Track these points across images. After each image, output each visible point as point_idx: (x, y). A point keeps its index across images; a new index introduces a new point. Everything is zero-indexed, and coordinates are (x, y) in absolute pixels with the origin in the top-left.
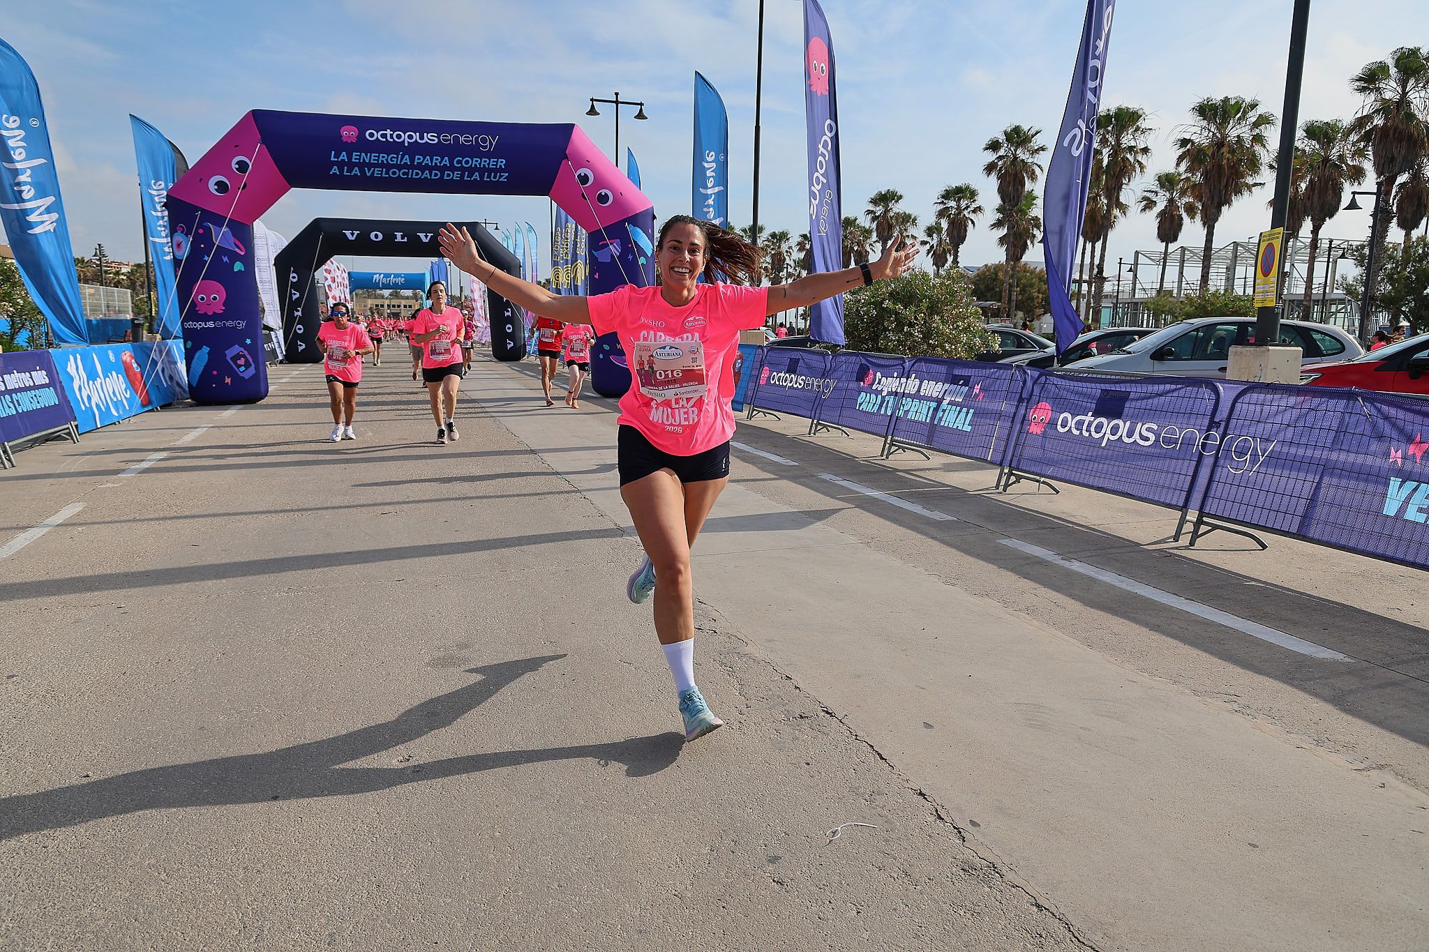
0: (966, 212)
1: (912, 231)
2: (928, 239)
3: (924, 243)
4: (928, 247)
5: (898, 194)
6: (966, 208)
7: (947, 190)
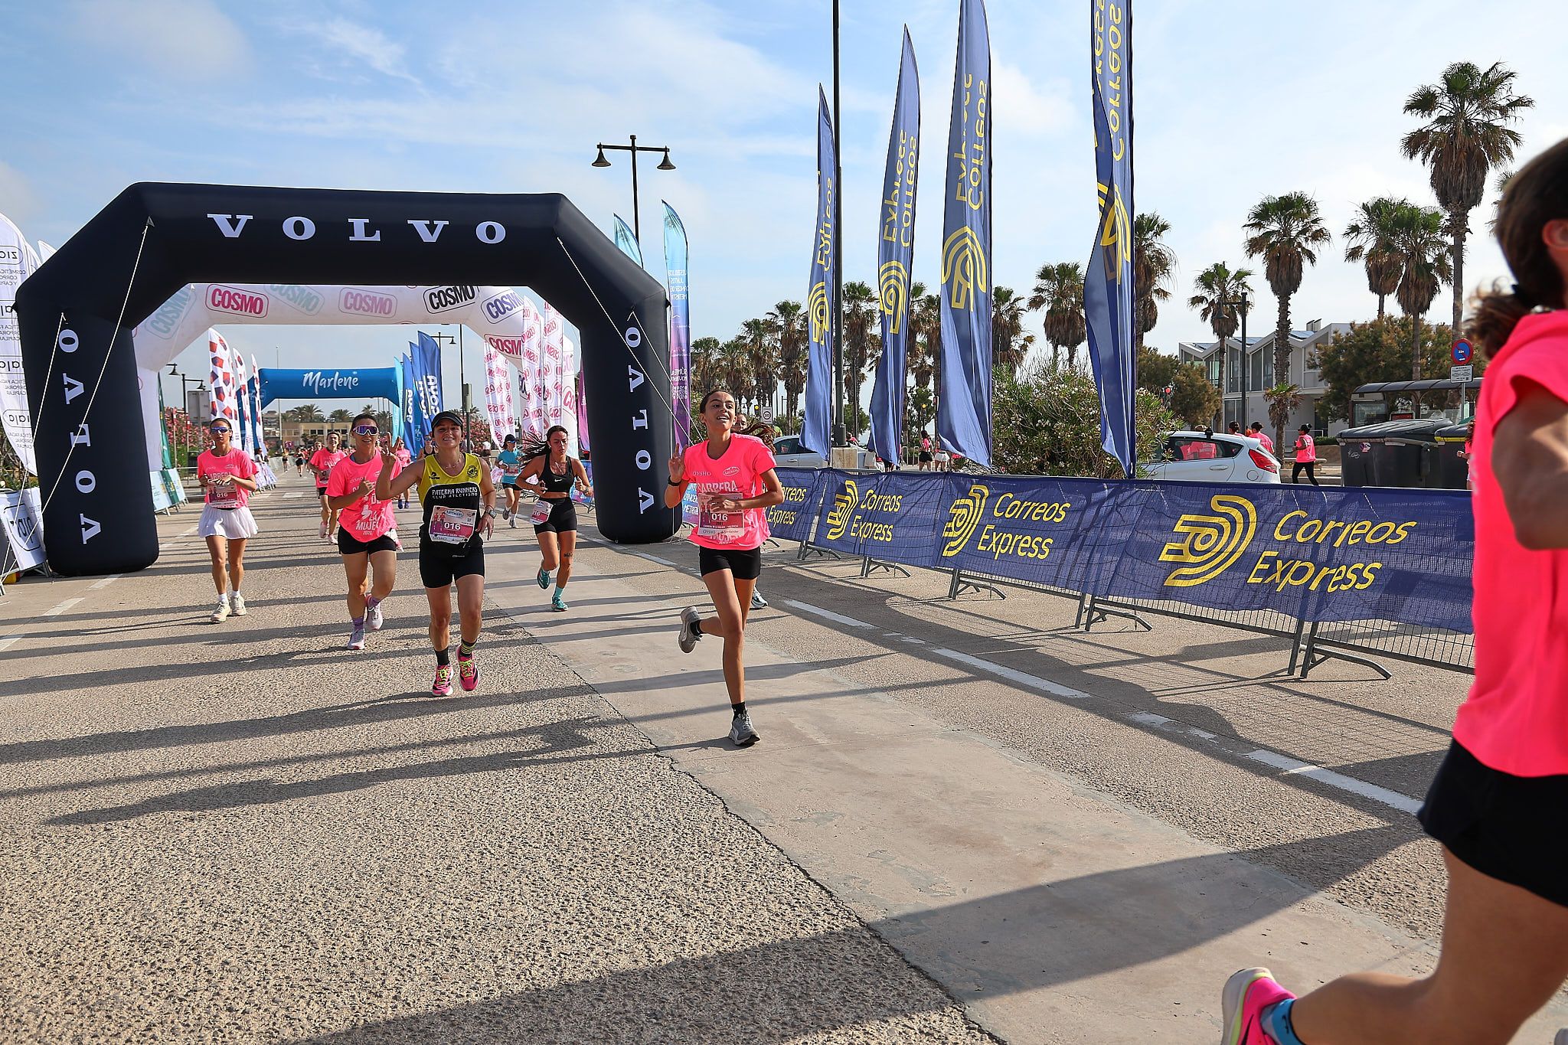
0: (1302, 239)
1: (1161, 282)
2: (1205, 293)
3: (1196, 300)
4: (1205, 305)
5: (1160, 222)
6: (1303, 232)
7: (1264, 205)
